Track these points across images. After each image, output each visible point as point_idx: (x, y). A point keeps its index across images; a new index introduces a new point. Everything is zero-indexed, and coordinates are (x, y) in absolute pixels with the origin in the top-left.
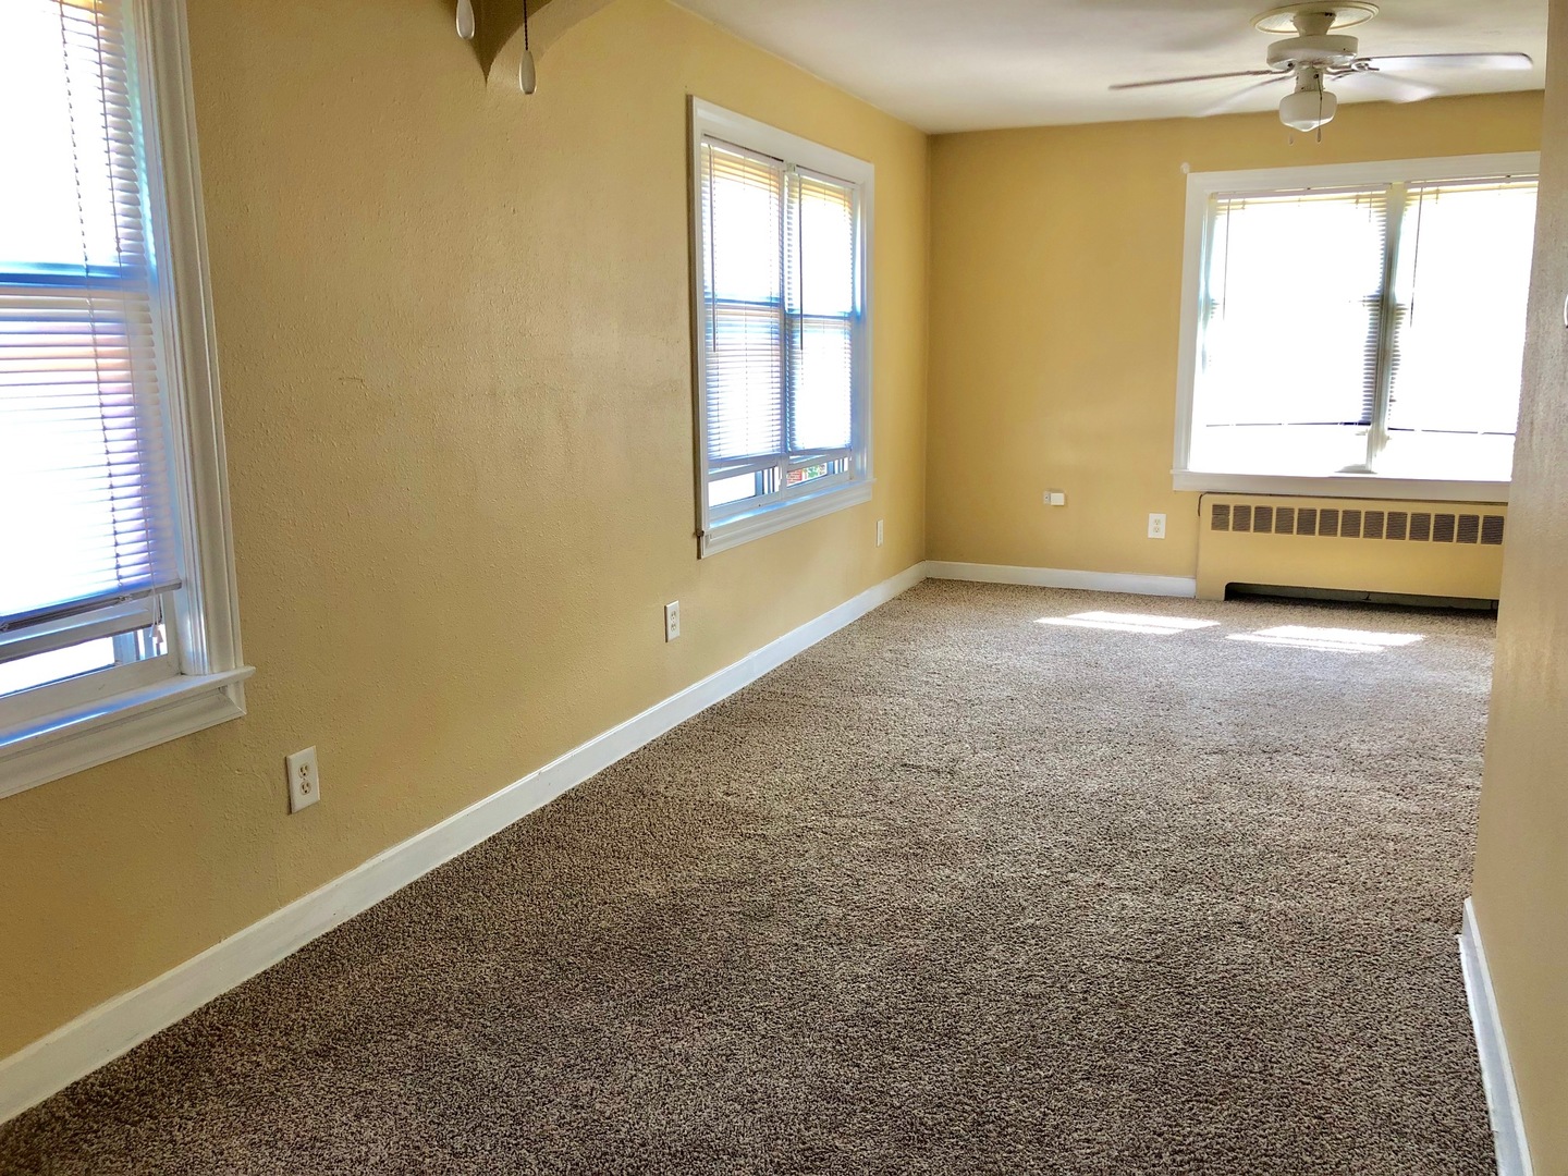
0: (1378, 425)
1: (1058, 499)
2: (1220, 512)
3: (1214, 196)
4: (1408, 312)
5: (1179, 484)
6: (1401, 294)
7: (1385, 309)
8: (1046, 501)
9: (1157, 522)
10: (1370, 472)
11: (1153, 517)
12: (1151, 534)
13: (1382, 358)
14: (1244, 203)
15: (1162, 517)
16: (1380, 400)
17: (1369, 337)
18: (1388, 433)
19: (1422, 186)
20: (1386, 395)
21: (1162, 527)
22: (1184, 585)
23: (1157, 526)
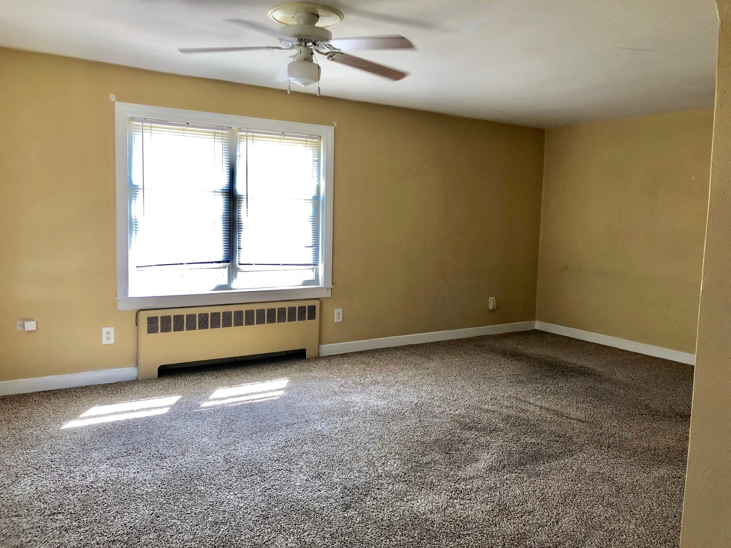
0: (232, 262)
1: (30, 326)
2: (152, 321)
3: (132, 119)
4: (245, 200)
5: (121, 306)
6: (240, 189)
7: (232, 198)
8: (19, 329)
9: (108, 333)
10: (232, 289)
11: (105, 330)
12: (104, 342)
13: (232, 226)
14: (151, 127)
15: (112, 330)
16: (233, 248)
17: (224, 213)
18: (239, 266)
19: (248, 132)
20: (236, 246)
21: (112, 335)
22: (129, 372)
23: (108, 336)
